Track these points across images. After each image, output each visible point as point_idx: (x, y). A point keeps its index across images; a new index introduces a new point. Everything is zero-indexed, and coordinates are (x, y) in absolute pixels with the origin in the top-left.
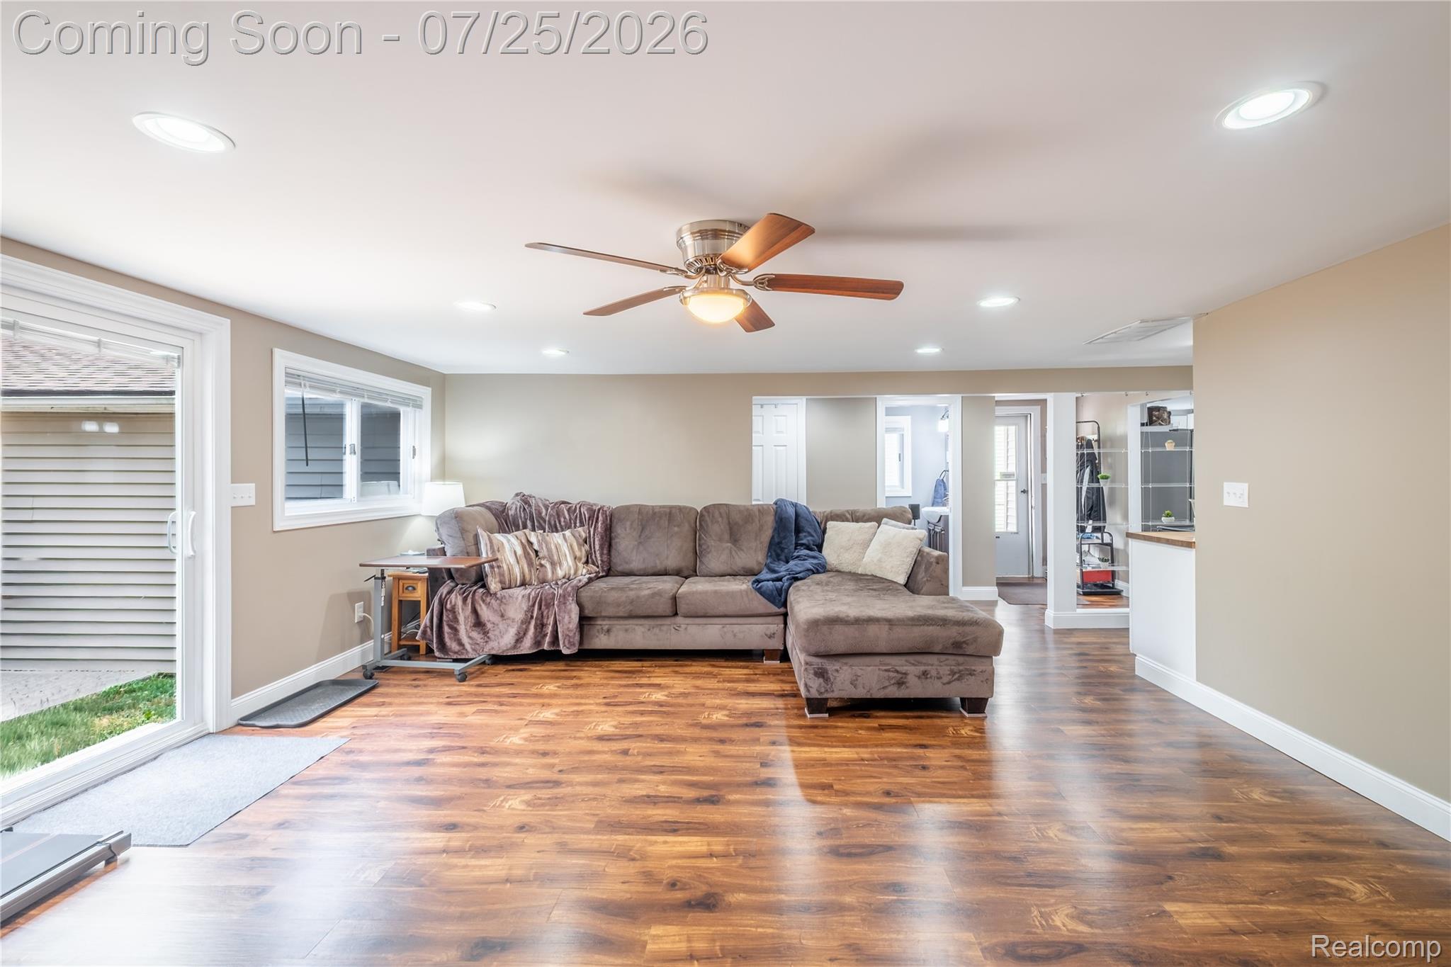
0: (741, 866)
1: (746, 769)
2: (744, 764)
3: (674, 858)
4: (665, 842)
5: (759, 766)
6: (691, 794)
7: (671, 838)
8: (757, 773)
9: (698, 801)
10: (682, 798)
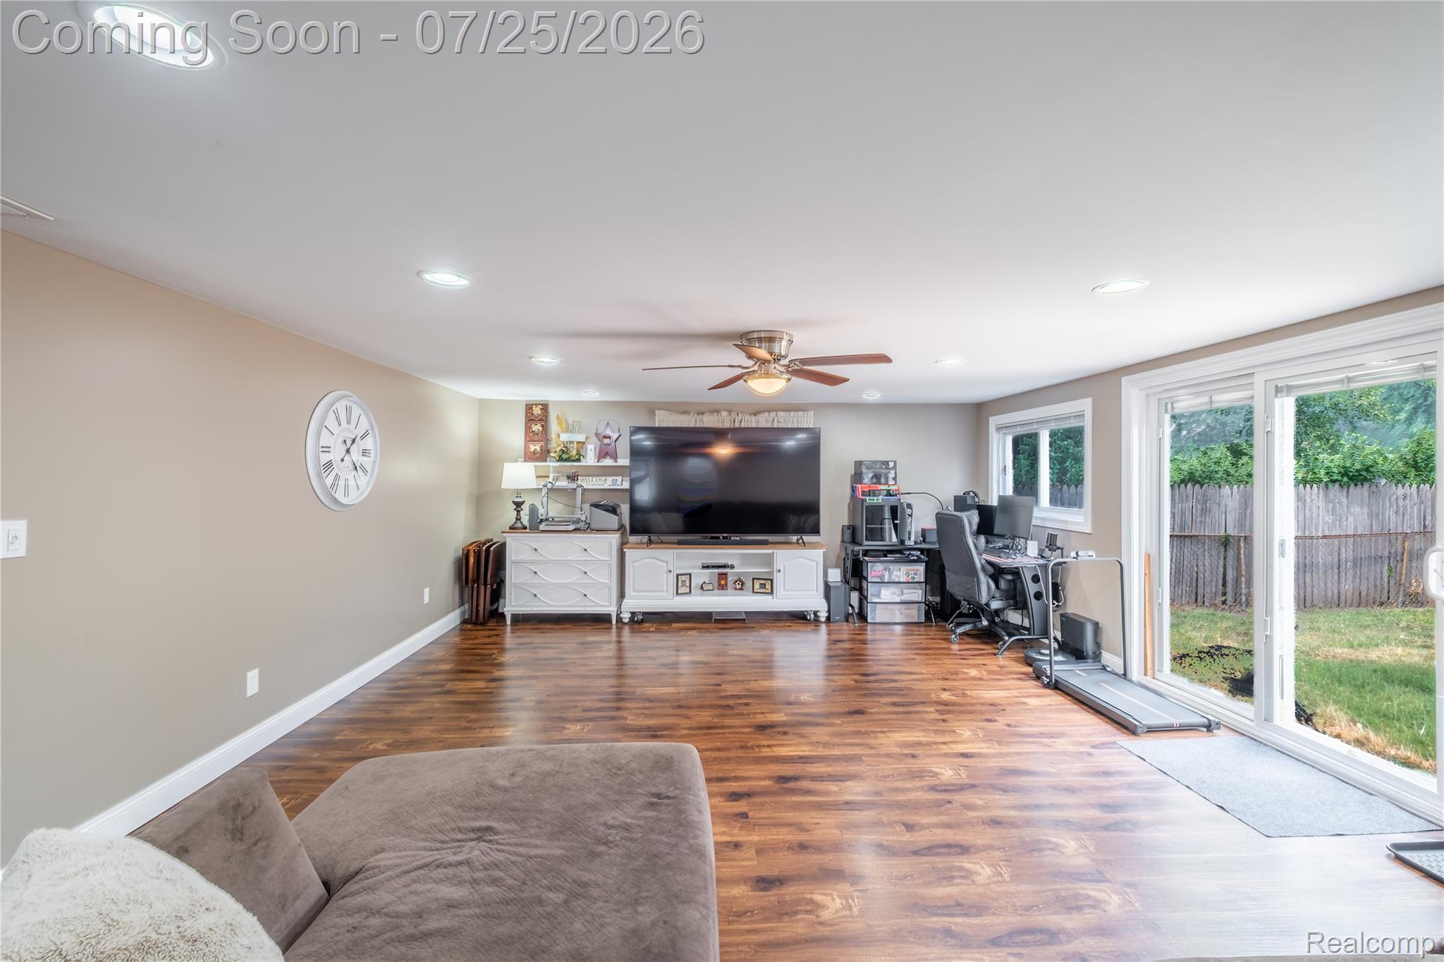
0: (748, 742)
1: (762, 810)
2: (766, 816)
3: (792, 744)
4: (804, 751)
5: (749, 814)
6: (804, 784)
7: (801, 754)
8: (750, 806)
9: (796, 779)
10: (811, 781)
